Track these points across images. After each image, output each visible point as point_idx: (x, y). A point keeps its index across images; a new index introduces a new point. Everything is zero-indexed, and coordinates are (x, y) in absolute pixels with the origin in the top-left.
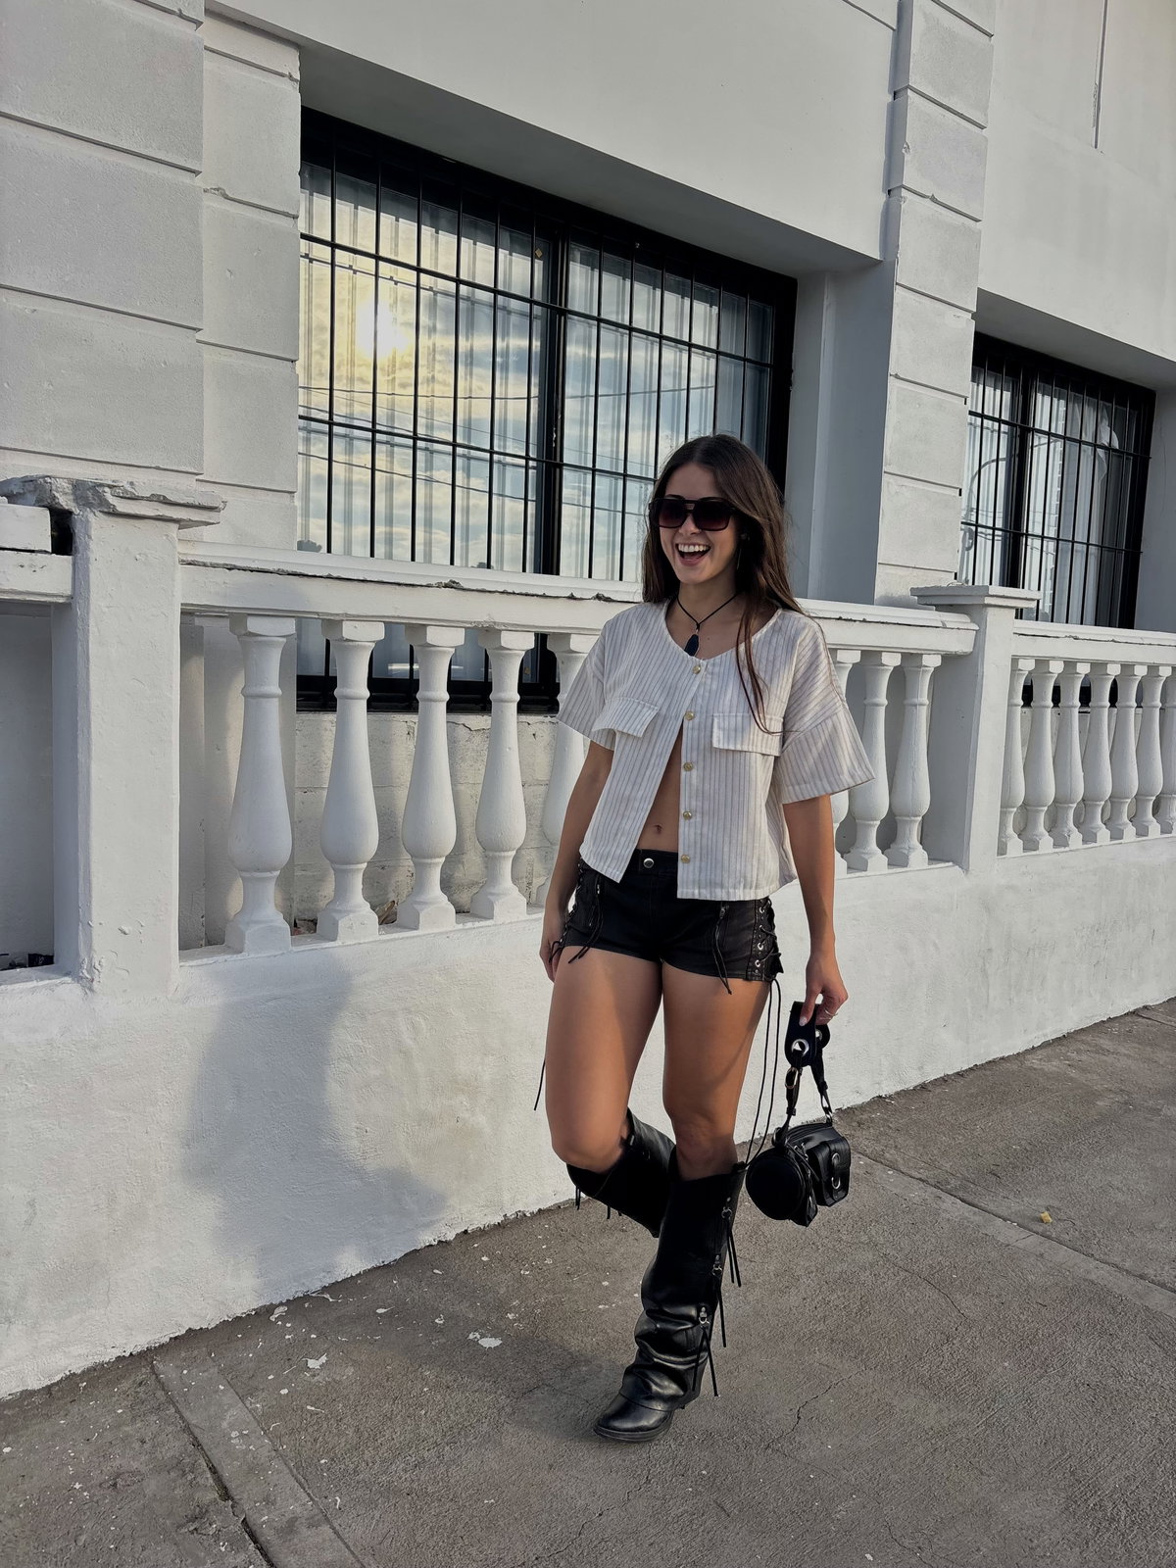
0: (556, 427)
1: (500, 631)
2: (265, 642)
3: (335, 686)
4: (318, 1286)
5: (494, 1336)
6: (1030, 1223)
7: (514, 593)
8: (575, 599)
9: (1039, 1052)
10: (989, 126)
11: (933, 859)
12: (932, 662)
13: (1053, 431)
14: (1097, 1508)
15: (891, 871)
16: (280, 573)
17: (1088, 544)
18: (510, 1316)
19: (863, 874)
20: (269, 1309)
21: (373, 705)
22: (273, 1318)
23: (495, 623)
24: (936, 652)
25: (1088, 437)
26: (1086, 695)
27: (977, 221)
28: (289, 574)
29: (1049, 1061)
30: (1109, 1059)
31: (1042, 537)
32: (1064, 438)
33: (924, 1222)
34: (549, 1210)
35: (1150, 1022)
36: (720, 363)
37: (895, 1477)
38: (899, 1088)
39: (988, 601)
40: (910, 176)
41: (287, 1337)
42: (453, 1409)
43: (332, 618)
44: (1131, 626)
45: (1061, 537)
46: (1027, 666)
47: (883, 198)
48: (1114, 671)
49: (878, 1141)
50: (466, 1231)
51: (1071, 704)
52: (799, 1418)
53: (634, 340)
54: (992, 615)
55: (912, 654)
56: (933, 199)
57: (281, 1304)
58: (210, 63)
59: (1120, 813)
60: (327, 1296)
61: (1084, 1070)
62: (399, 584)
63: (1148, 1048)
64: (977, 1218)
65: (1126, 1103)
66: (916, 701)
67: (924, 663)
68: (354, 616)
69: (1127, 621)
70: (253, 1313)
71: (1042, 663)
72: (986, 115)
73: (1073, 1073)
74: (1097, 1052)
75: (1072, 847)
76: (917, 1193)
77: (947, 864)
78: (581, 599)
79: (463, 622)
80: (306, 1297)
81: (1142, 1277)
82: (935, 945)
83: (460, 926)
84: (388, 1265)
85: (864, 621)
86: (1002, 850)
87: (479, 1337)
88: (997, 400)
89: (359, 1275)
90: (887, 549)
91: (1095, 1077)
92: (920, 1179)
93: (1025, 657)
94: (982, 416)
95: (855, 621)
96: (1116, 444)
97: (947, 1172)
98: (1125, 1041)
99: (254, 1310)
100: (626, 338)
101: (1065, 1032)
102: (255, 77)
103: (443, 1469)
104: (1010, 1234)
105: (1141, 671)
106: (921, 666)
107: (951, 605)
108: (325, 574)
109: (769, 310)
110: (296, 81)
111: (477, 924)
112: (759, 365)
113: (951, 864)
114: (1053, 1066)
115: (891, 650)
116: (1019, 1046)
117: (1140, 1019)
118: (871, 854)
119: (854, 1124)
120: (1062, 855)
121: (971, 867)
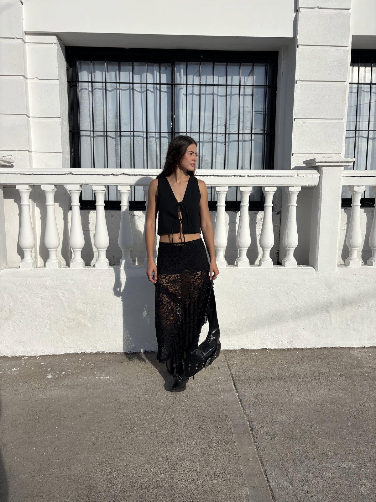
2: (23, 191)
4: (39, 355)
5: (53, 376)
8: (114, 175)
11: (300, 264)
18: (63, 373)
20: (24, 357)
22: (22, 359)
23: (88, 183)
24: (298, 186)
27: (347, 9)
34: (113, 353)
40: (303, 2)
41: (18, 363)
43: (37, 184)
47: (293, 14)
50: (84, 352)
56: (319, 8)
57: (28, 356)
60: (38, 358)
62: (55, 175)
66: (289, 204)
67: (291, 190)
70: (20, 356)
77: (309, 267)
78: (117, 175)
80: (34, 357)
83: (85, 269)
87: (50, 375)
90: (297, 147)
92: (232, 374)
95: (254, 176)
97: (245, 375)
100: (198, 87)
110: (57, 43)
111: (90, 269)
113: (312, 267)
115: (270, 186)
119: (241, 354)
121: (319, 269)
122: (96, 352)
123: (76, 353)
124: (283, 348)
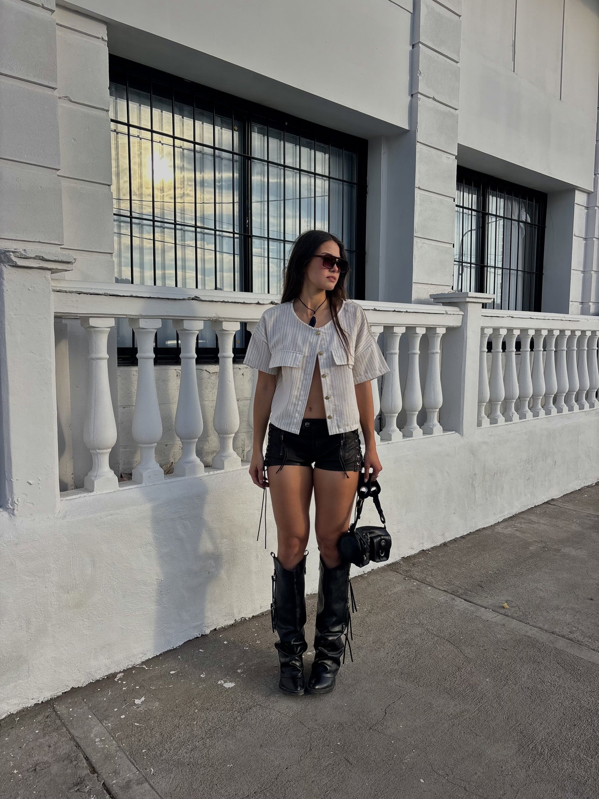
0: (248, 217)
1: (222, 321)
2: (100, 330)
3: (137, 352)
4: (139, 661)
5: (231, 682)
6: (498, 609)
7: (228, 302)
8: (260, 304)
9: (501, 524)
10: (460, 62)
11: (445, 430)
12: (441, 331)
13: (498, 214)
14: (534, 749)
15: (424, 437)
16: (106, 295)
17: (517, 270)
18: (239, 671)
19: (411, 438)
20: (114, 675)
21: (157, 362)
22: (116, 680)
23: (219, 317)
24: (443, 326)
25: (515, 217)
26: (518, 346)
27: (456, 109)
28: (110, 295)
29: (507, 528)
30: (536, 526)
31: (495, 267)
32: (504, 218)
33: (447, 612)
34: (258, 616)
35: (555, 507)
36: (331, 183)
37: (433, 740)
38: (433, 546)
39: (468, 300)
40: (422, 87)
41: (124, 689)
42: (211, 720)
43: (134, 317)
44: (540, 311)
45: (504, 267)
46: (489, 332)
47: (409, 98)
48: (532, 333)
49: (422, 572)
50: (215, 629)
51: (511, 350)
52: (386, 713)
53: (286, 172)
54: (470, 307)
55: (431, 328)
56: (434, 99)
57: (120, 672)
58: (59, 32)
59: (537, 404)
60: (144, 666)
61: (523, 532)
62: (168, 299)
63: (554, 520)
64: (472, 608)
65: (544, 547)
66: (434, 351)
67: (437, 332)
68: (145, 316)
69: (538, 309)
70: (106, 677)
71: (496, 330)
72: (459, 56)
73: (518, 534)
74: (530, 523)
75: (514, 422)
76: (443, 598)
77: (452, 432)
78: (264, 304)
79: (203, 317)
80: (134, 668)
81: (553, 633)
82: (448, 473)
83: (207, 474)
84: (176, 649)
85: (407, 312)
86: (479, 424)
87: (223, 682)
88: (470, 199)
89: (161, 655)
90: (418, 275)
91: (529, 535)
92: (444, 591)
93: (487, 327)
94: (463, 207)
95: (402, 312)
96: (529, 220)
97: (457, 586)
98: (543, 517)
99: (106, 676)
100: (282, 171)
101: (514, 514)
102: (85, 39)
103: (206, 751)
104: (489, 615)
105: (544, 333)
106: (436, 334)
107: (450, 303)
108: (129, 295)
109: (354, 156)
110: (106, 41)
111: (216, 472)
112: (350, 183)
113: (454, 432)
114: (509, 531)
115: (421, 326)
116: (491, 521)
117: (550, 506)
118: (414, 428)
119: (411, 565)
120: (509, 426)
121: (464, 434)
122: (232, 622)
123: (202, 635)
124: (438, 544)
